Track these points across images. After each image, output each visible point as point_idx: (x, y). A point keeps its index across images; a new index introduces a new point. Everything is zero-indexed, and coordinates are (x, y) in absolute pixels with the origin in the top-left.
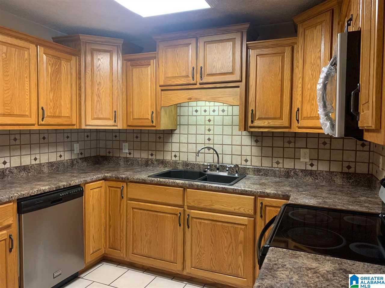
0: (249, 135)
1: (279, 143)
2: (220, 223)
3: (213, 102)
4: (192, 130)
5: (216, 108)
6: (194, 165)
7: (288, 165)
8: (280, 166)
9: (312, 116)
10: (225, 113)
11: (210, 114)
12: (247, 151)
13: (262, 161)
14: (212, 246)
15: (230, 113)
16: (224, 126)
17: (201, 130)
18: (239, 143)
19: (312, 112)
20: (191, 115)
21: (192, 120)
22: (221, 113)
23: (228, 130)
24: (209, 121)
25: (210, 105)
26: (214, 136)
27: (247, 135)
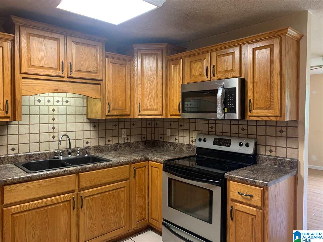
0: (89, 122)
1: (109, 126)
2: (107, 193)
3: (57, 93)
4: (35, 120)
5: (60, 99)
6: (40, 154)
7: (115, 141)
8: (111, 143)
9: (151, 108)
10: (69, 104)
11: (54, 104)
12: (87, 135)
13: (98, 141)
14: (102, 214)
15: (73, 104)
16: (68, 115)
17: (45, 119)
18: (81, 129)
19: (151, 106)
20: (33, 104)
21: (34, 110)
22: (65, 104)
23: (71, 119)
24: (54, 110)
25: (54, 96)
26: (58, 125)
27: (88, 122)
